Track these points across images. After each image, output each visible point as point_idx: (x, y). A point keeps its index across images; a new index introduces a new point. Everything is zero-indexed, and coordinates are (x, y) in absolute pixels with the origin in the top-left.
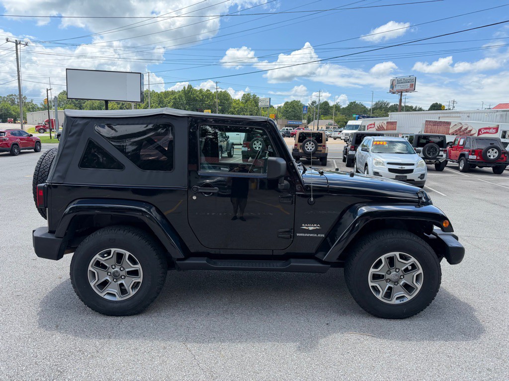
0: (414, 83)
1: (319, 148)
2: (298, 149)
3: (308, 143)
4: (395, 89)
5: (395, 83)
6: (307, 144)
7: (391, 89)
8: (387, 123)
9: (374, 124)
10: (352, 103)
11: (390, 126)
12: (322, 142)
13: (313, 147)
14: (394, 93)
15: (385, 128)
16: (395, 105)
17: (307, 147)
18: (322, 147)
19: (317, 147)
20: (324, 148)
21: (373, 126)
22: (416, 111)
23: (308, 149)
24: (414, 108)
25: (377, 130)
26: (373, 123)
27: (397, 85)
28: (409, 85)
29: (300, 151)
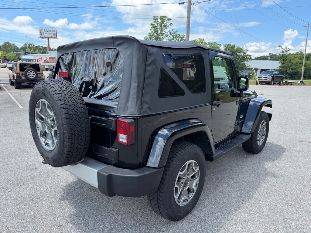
0: (56, 33)
1: (39, 76)
2: (21, 77)
3: (30, 71)
4: (43, 36)
5: (43, 31)
6: (29, 73)
7: (41, 36)
8: (50, 58)
9: (42, 59)
10: (6, 42)
11: (52, 60)
12: (40, 71)
13: (34, 75)
14: (43, 38)
15: (49, 61)
16: (38, 46)
17: (29, 75)
18: (40, 75)
19: (37, 74)
20: (42, 75)
21: (41, 60)
22: (53, 51)
23: (30, 76)
24: (51, 49)
25: (44, 63)
26: (40, 58)
27: (44, 33)
28: (53, 34)
29: (23, 78)
